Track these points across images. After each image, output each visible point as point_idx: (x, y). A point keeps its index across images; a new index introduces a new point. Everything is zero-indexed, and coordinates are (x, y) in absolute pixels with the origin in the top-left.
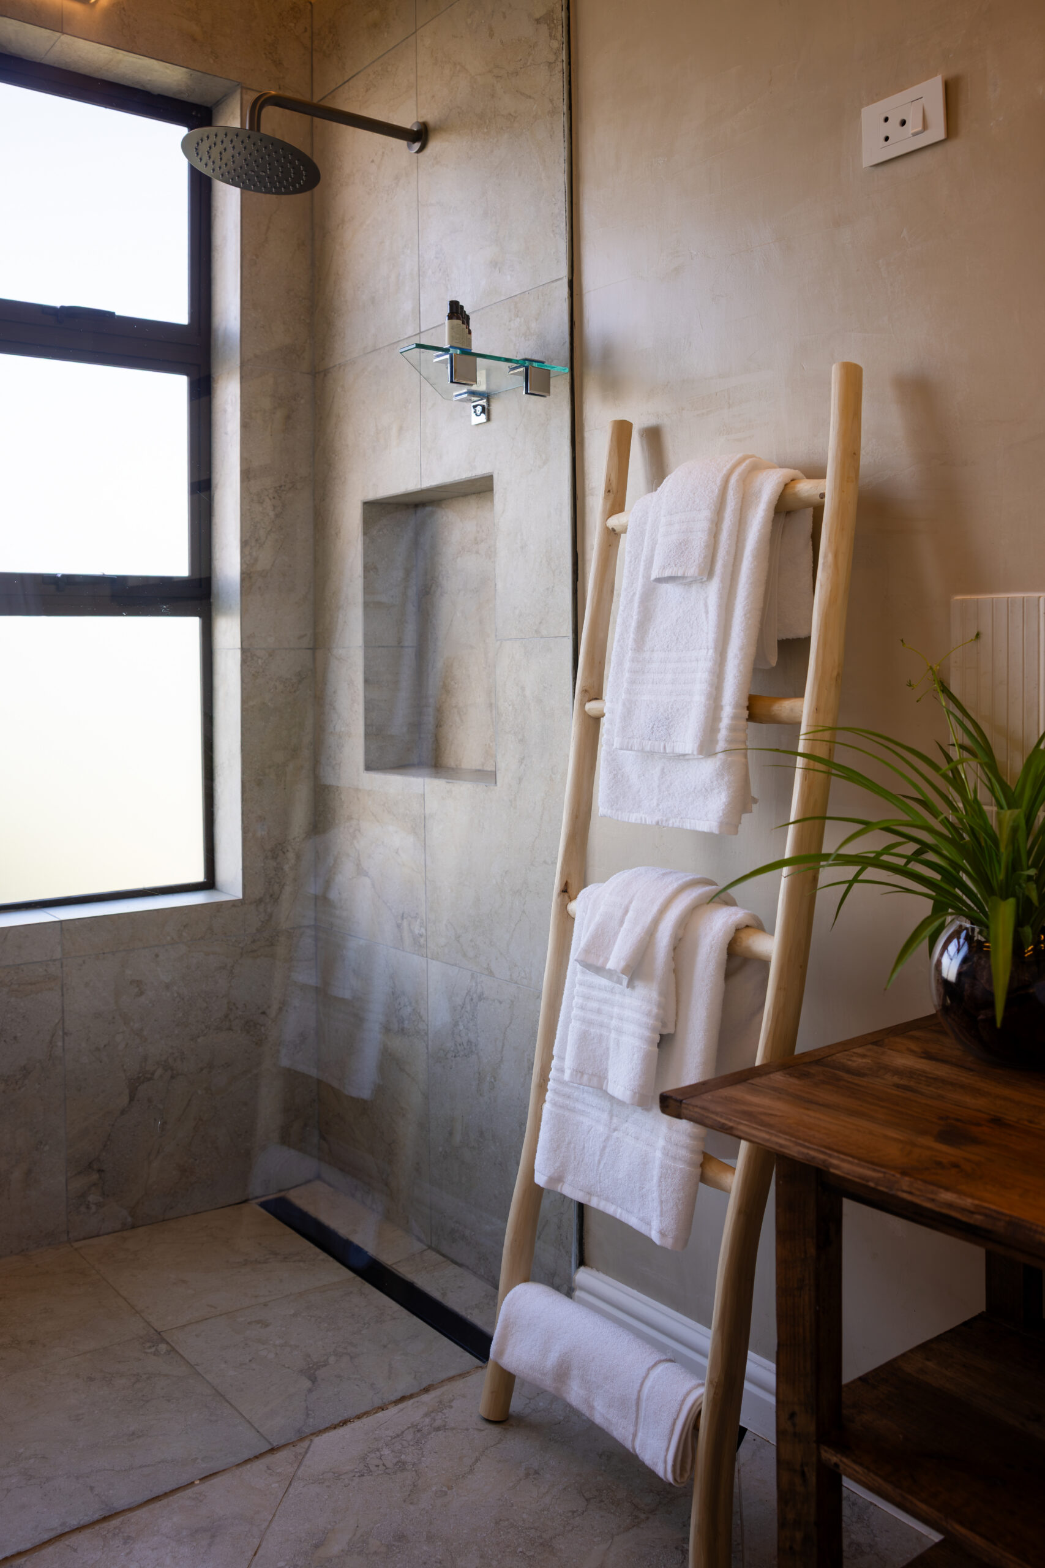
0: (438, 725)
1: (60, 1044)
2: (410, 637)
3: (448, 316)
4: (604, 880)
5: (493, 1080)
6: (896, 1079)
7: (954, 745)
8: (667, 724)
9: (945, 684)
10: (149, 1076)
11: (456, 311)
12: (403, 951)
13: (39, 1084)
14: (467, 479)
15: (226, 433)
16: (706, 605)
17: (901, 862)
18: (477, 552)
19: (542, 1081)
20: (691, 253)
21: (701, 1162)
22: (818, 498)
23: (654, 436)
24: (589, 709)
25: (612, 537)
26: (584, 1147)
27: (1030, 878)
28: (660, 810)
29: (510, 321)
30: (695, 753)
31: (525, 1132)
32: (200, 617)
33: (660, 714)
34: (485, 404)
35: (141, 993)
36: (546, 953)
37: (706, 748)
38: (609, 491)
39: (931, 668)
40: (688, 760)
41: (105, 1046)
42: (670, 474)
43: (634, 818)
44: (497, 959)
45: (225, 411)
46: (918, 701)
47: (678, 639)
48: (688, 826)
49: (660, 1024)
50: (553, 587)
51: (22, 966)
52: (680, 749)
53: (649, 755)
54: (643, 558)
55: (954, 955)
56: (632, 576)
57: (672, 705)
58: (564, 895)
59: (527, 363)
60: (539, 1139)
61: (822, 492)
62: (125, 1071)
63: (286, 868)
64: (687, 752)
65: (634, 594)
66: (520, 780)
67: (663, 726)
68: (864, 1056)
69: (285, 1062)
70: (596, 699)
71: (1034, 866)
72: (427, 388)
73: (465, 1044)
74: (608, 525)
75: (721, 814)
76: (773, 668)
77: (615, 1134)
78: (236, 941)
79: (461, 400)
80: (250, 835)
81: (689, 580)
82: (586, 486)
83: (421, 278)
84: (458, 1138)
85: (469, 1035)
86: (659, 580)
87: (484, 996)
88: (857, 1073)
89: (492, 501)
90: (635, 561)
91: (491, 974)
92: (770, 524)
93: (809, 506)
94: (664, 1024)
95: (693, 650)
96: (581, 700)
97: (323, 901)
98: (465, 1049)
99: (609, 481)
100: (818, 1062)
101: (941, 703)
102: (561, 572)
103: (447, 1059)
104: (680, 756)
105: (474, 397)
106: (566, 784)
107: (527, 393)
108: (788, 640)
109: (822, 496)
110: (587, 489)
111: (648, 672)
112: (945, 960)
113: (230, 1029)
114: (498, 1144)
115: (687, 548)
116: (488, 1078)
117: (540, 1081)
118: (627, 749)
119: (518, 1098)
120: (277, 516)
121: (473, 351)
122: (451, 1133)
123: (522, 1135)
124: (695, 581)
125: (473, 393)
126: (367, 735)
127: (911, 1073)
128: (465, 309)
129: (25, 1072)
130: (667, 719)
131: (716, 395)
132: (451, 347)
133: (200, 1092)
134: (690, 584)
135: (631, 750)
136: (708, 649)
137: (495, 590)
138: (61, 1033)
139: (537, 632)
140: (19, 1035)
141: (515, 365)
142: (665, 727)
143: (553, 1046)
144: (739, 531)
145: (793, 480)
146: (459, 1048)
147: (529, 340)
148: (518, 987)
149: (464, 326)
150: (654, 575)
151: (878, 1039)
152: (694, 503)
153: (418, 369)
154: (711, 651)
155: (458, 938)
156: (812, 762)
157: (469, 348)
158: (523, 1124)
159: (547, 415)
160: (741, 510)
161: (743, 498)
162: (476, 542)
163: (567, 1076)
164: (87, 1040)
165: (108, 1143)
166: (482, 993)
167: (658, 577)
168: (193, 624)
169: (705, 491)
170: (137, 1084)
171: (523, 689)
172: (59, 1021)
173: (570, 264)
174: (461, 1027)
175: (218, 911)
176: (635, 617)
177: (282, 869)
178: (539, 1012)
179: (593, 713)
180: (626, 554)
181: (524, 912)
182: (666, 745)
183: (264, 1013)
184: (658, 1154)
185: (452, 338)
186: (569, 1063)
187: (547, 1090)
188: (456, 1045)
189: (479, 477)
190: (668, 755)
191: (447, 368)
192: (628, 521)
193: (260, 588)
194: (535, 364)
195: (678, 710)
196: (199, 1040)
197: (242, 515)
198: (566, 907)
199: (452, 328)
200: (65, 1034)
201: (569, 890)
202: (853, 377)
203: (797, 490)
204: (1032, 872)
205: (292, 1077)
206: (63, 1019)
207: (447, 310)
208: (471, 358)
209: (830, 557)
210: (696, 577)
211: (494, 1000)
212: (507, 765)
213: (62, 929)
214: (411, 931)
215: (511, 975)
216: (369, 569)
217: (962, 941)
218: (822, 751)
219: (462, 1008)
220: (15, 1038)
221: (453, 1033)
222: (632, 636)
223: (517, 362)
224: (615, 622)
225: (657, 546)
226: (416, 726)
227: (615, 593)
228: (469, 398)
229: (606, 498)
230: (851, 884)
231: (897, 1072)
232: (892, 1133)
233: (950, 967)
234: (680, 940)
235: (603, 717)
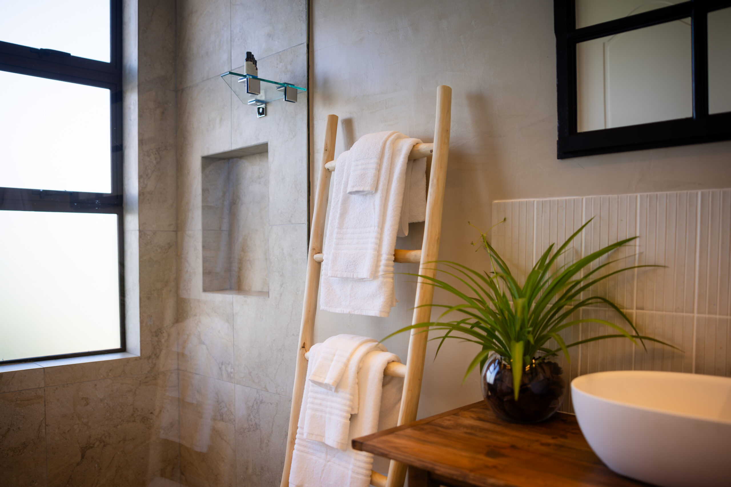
0: (240, 269)
1: (44, 430)
2: (225, 226)
3: (246, 59)
4: (322, 341)
5: (267, 442)
6: (465, 430)
7: (493, 273)
8: (354, 264)
9: (489, 243)
10: (92, 445)
11: (250, 57)
12: (222, 380)
13: (32, 451)
14: (255, 145)
15: (131, 120)
16: (374, 205)
17: (469, 327)
18: (260, 183)
19: (292, 440)
20: (368, 31)
21: (370, 474)
22: (430, 152)
23: (349, 123)
24: (316, 258)
25: (328, 173)
26: (313, 471)
27: (529, 332)
28: (350, 306)
29: (277, 65)
30: (368, 277)
31: (284, 466)
32: (117, 214)
33: (351, 259)
34: (264, 107)
35: (87, 404)
36: (294, 379)
37: (374, 275)
38: (326, 150)
39: (483, 235)
40: (365, 281)
41: (68, 431)
42: (357, 141)
43: (338, 310)
44: (269, 383)
45: (130, 108)
46: (476, 251)
47: (360, 222)
48: (364, 313)
49: (351, 409)
50: (298, 199)
51: (23, 391)
52: (361, 276)
53: (345, 280)
54: (343, 182)
55: (493, 371)
56: (337, 191)
57: (357, 254)
58: (303, 349)
59: (286, 85)
60: (291, 468)
61: (431, 149)
62: (79, 443)
63: (163, 341)
64: (364, 277)
65: (338, 200)
66: (281, 295)
67: (352, 265)
68: (449, 420)
69: (163, 436)
70: (319, 253)
71: (531, 326)
72: (235, 98)
73: (254, 425)
74: (325, 167)
75: (381, 307)
76: (406, 237)
77: (329, 463)
78: (137, 377)
79: (252, 105)
80: (144, 324)
81: (366, 193)
82: (315, 148)
83: (232, 42)
84: (250, 471)
85: (256, 420)
86: (351, 193)
87: (263, 401)
88: (447, 428)
89: (267, 157)
90: (339, 184)
91: (267, 390)
92: (406, 165)
93: (424, 157)
94: (353, 409)
95: (367, 227)
96: (312, 254)
97: (181, 356)
98: (254, 427)
99: (326, 145)
100: (428, 423)
101: (487, 251)
102: (302, 191)
103: (245, 432)
104: (360, 279)
105: (259, 103)
106: (304, 296)
107: (285, 100)
108: (413, 223)
109: (432, 151)
110: (315, 150)
111: (345, 239)
112: (488, 374)
113: (134, 421)
114: (270, 473)
115: (365, 177)
116: (265, 441)
117: (291, 440)
118: (335, 277)
119: (280, 450)
120: (158, 163)
121: (258, 77)
122: (247, 469)
123: (282, 468)
124: (369, 193)
125: (258, 101)
126: (204, 273)
127: (472, 427)
128: (254, 57)
129: (24, 445)
130: (354, 261)
131: (380, 102)
132: (247, 74)
133: (119, 453)
134: (366, 195)
135: (336, 277)
136: (375, 227)
137: (269, 201)
138: (44, 425)
139: (290, 221)
140: (21, 426)
141: (280, 86)
142: (353, 265)
143: (298, 422)
144: (390, 169)
145: (417, 144)
146: (251, 427)
147: (286, 74)
148: (280, 396)
149: (254, 65)
150: (349, 190)
151: (456, 413)
152: (368, 155)
153: (230, 85)
154: (376, 228)
155: (250, 373)
156: (425, 280)
157: (256, 75)
158: (283, 463)
159: (295, 112)
160: (392, 158)
161: (393, 152)
162: (259, 178)
163: (305, 436)
164: (59, 428)
165: (70, 480)
166: (262, 400)
167: (350, 191)
168: (114, 217)
169: (374, 149)
170: (86, 450)
171: (282, 250)
172: (43, 419)
173: (308, 37)
174: (252, 417)
175: (128, 363)
176: (339, 212)
177: (161, 341)
178: (290, 408)
179: (318, 260)
180: (335, 181)
181: (283, 359)
182: (354, 275)
183: (152, 413)
184: (350, 472)
185: (247, 70)
186: (306, 430)
187: (295, 444)
188: (249, 425)
189: (261, 144)
190: (355, 279)
191: (245, 86)
192: (335, 165)
193: (148, 200)
194: (290, 86)
195: (360, 257)
196: (118, 427)
197: (139, 162)
198: (304, 355)
199: (248, 66)
200: (46, 425)
201: (305, 347)
202: (447, 92)
203: (419, 148)
204: (531, 329)
205: (166, 443)
206: (45, 418)
207: (245, 56)
208: (258, 81)
209: (435, 181)
210: (369, 191)
211: (268, 403)
212: (274, 288)
213: (44, 372)
214: (226, 371)
215: (276, 391)
216: (205, 190)
217: (496, 364)
218: (430, 275)
219: (252, 407)
220: (19, 428)
221: (248, 420)
222: (337, 221)
223: (281, 84)
224: (328, 216)
225: (350, 176)
226: (228, 270)
227: (329, 201)
228: (256, 103)
229: (324, 153)
230: (444, 338)
231: (465, 427)
232: (464, 454)
233: (491, 377)
234: (360, 368)
235: (322, 261)
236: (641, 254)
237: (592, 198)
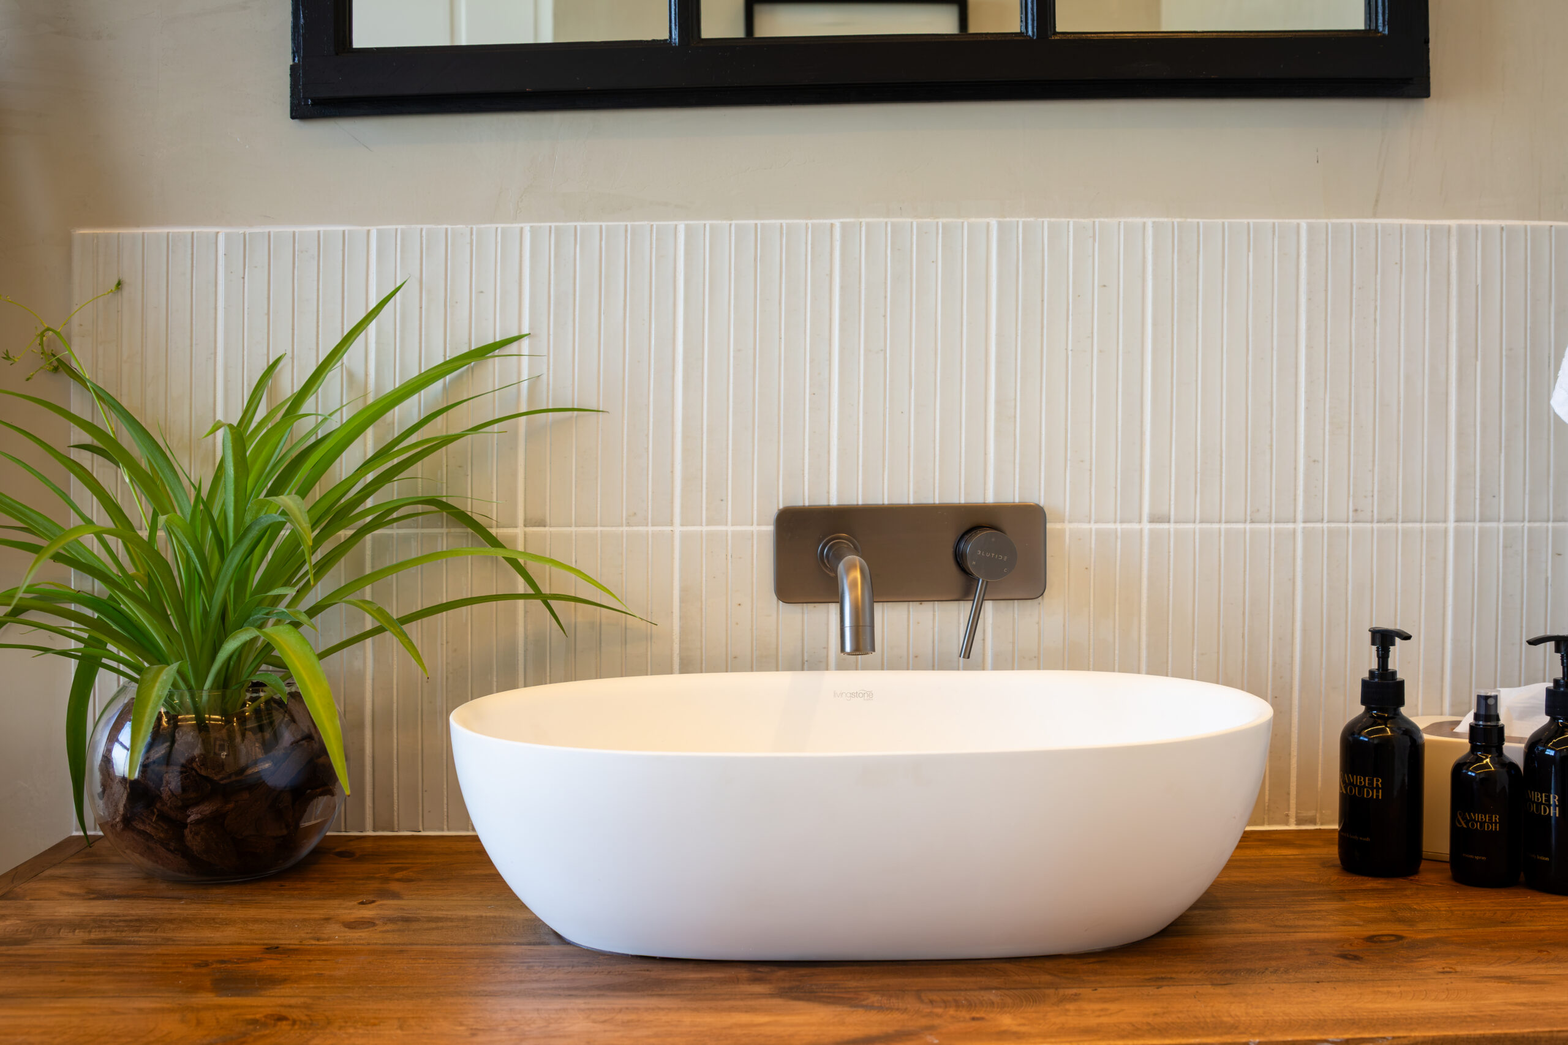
6: (81, 935)
68: (3, 917)
88: (12, 941)
127: (97, 923)
231: (74, 925)
236: (534, 380)
237: (397, 229)
